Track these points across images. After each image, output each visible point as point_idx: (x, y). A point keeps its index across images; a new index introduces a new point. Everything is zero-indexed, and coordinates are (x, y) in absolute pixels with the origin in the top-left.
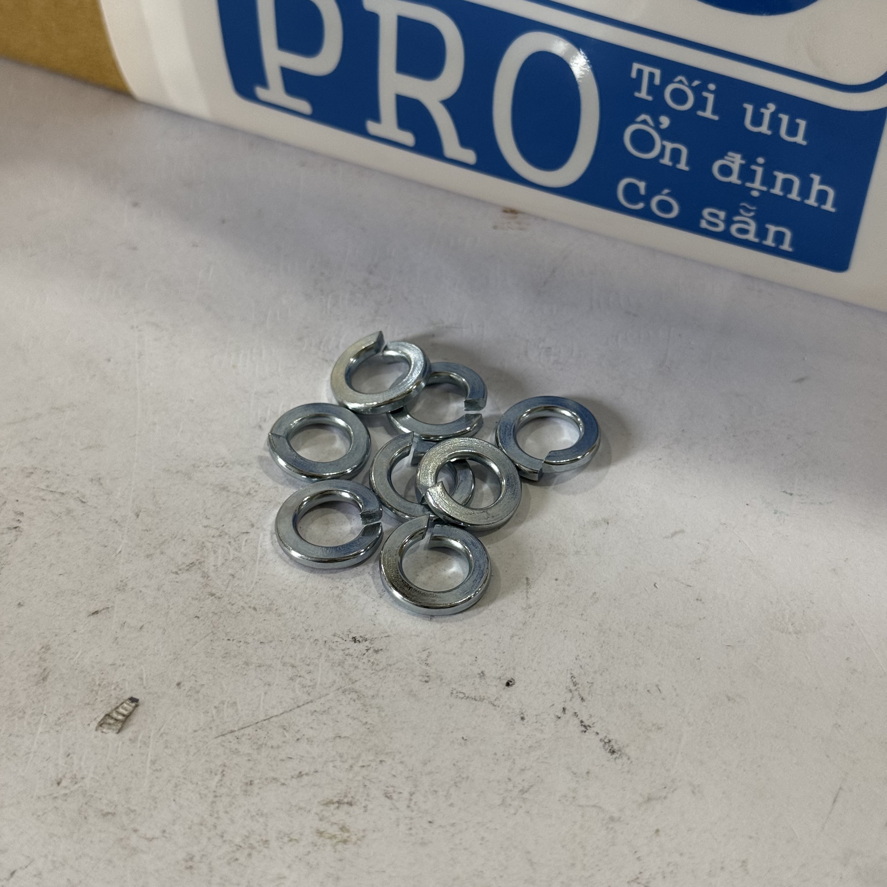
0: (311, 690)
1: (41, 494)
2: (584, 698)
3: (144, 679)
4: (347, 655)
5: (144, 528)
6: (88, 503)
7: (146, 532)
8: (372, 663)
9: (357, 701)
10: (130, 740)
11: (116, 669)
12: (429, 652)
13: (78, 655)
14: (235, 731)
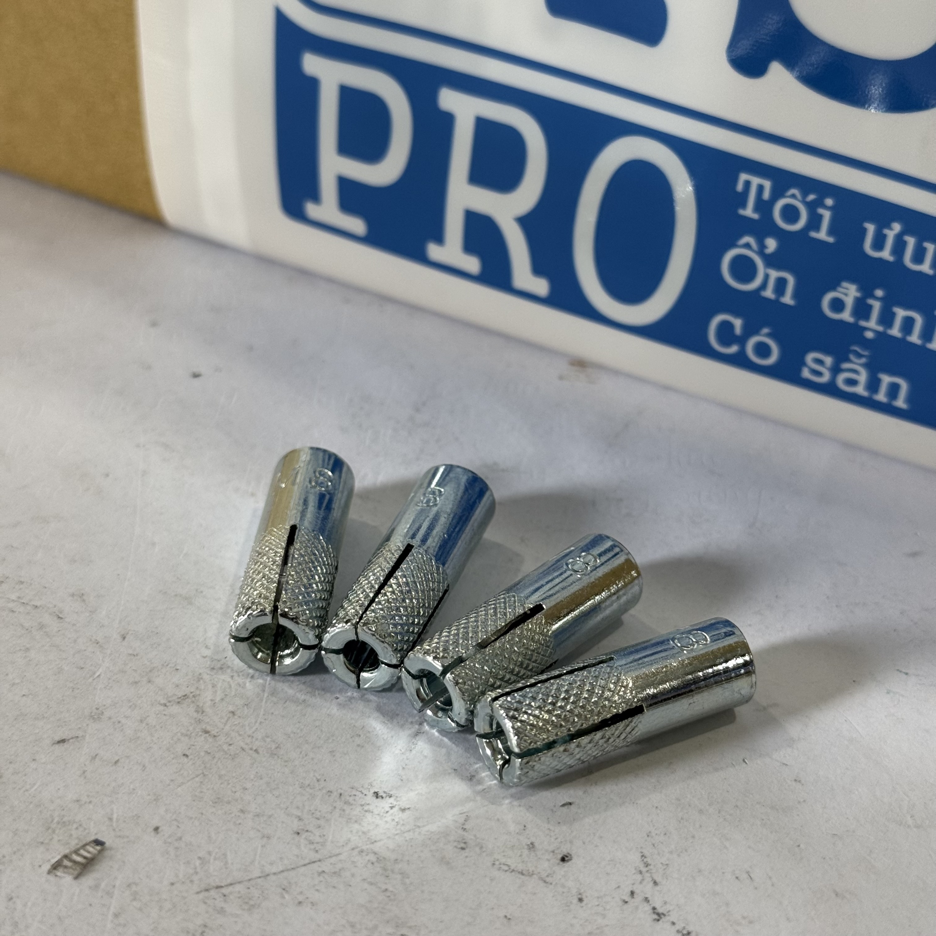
0: (320, 847)
1: (11, 605)
2: (657, 881)
3: (114, 820)
4: (366, 811)
5: (131, 652)
6: (66, 620)
7: (132, 657)
8: (397, 822)
9: (376, 864)
10: (90, 888)
11: (81, 806)
12: (467, 816)
13: (35, 787)
14: (222, 887)
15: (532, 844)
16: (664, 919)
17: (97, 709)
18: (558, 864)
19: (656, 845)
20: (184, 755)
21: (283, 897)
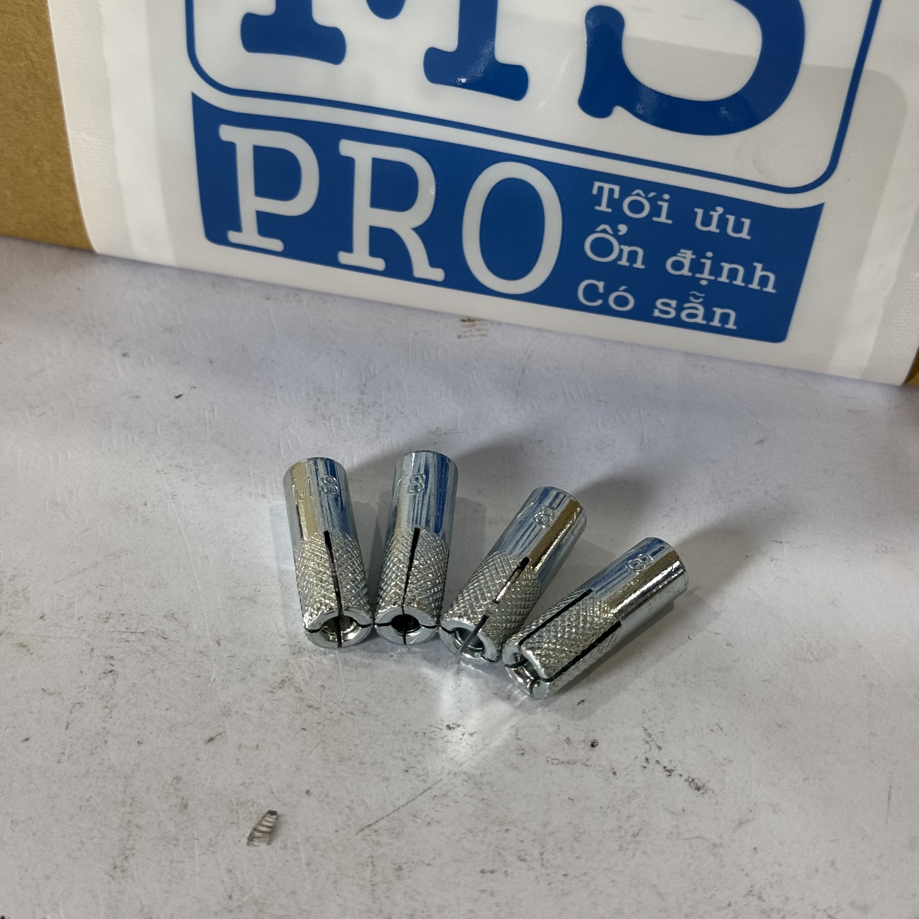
0: (426, 778)
1: (124, 636)
2: (661, 746)
3: (276, 792)
4: (446, 742)
5: (229, 654)
6: (169, 639)
7: (232, 658)
8: (471, 745)
9: (469, 781)
10: (281, 848)
11: (247, 787)
12: (516, 728)
13: (209, 781)
14: (371, 825)
15: (568, 738)
16: (674, 774)
17: (224, 707)
18: (591, 750)
19: (651, 719)
20: (303, 729)
21: (416, 822)
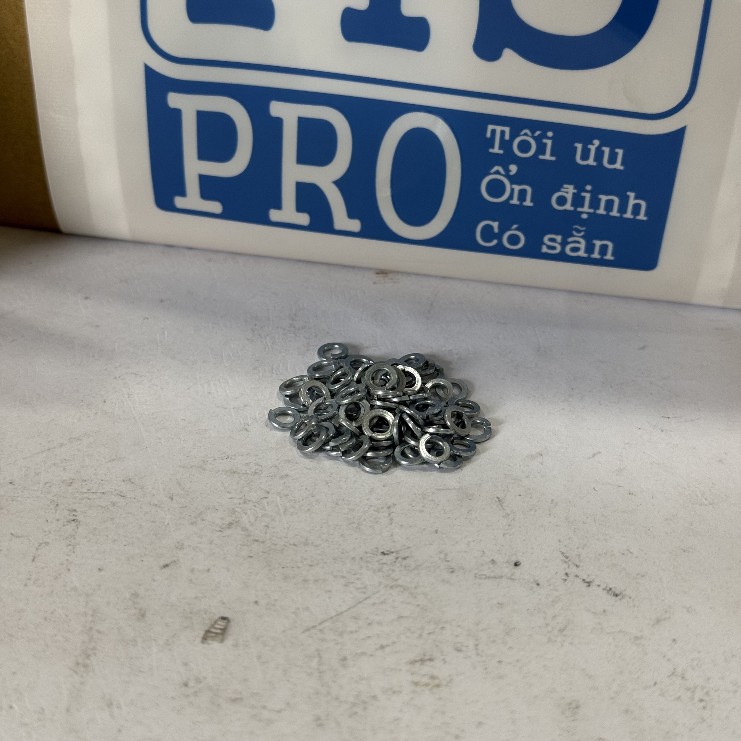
0: (365, 590)
1: (85, 495)
2: (578, 565)
3: (226, 603)
4: (382, 564)
5: (181, 506)
6: (127, 496)
7: (184, 509)
8: (405, 566)
9: (404, 592)
10: (233, 645)
11: (200, 600)
12: (445, 553)
13: (164, 596)
14: (316, 626)
15: (493, 560)
16: (592, 585)
17: (178, 543)
18: (514, 568)
19: (567, 546)
20: (250, 557)
21: (358, 623)
